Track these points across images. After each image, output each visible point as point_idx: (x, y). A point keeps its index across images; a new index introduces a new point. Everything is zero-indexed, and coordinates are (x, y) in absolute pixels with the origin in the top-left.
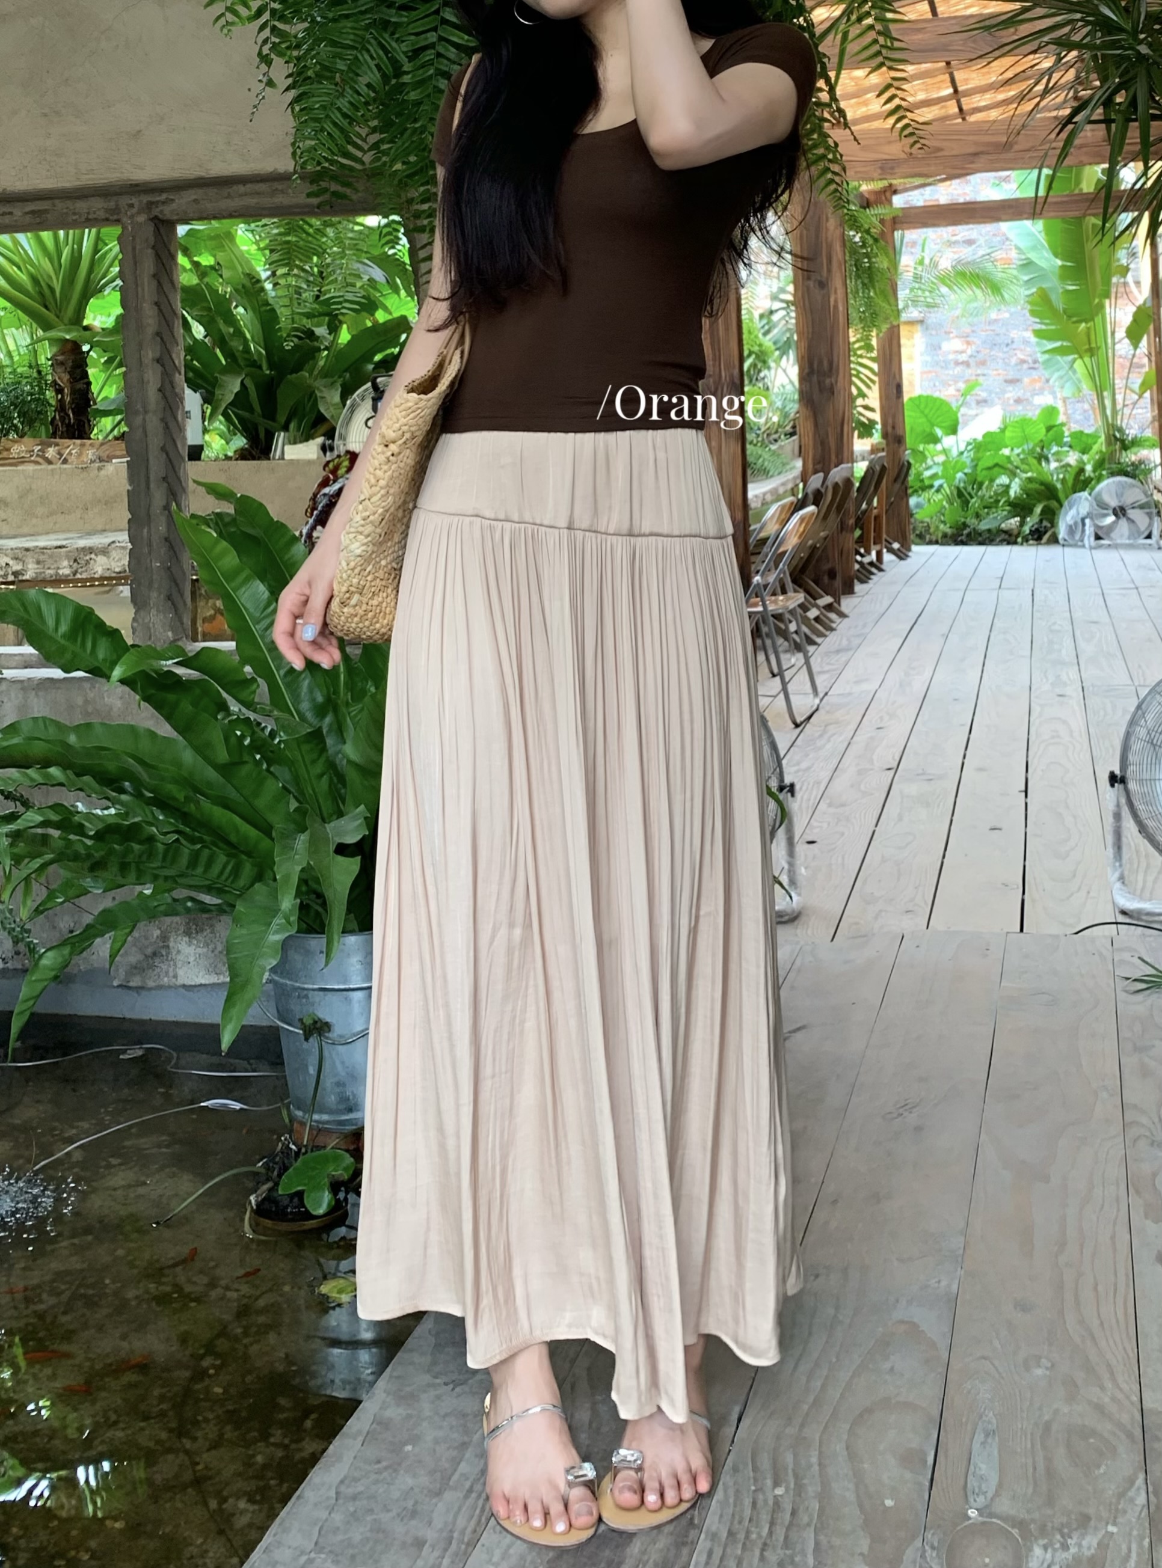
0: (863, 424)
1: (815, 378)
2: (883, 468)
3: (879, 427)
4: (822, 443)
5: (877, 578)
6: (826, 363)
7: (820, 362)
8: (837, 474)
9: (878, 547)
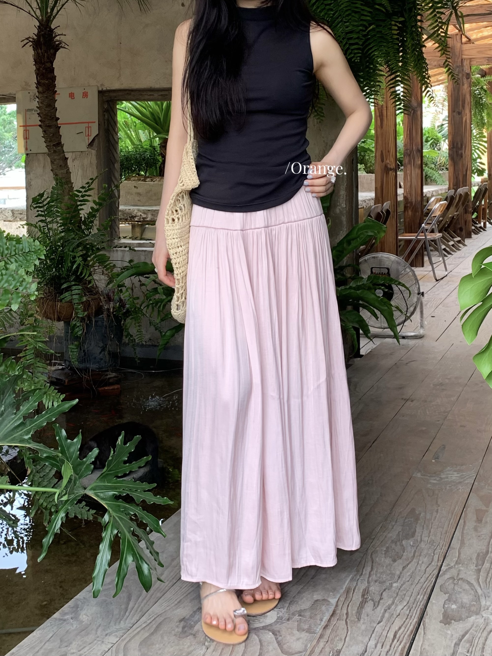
0: (479, 170)
1: (455, 150)
2: (486, 189)
3: (487, 172)
4: (457, 178)
5: (483, 233)
6: (459, 145)
7: (457, 144)
8: (461, 190)
9: (484, 221)
